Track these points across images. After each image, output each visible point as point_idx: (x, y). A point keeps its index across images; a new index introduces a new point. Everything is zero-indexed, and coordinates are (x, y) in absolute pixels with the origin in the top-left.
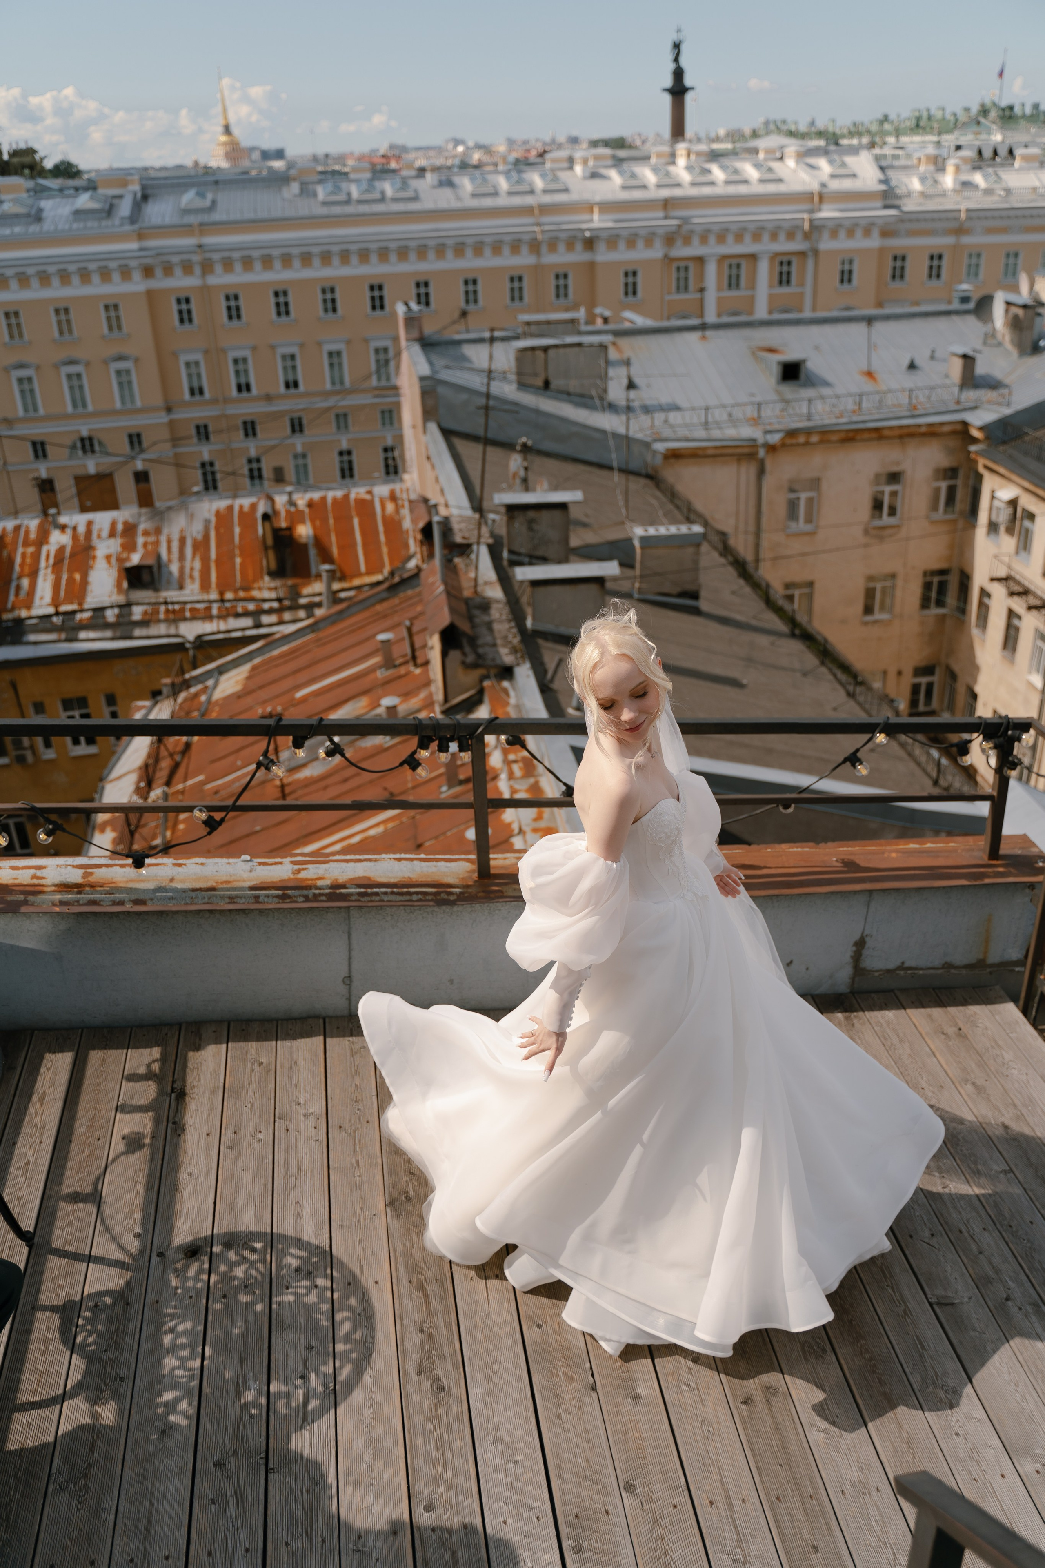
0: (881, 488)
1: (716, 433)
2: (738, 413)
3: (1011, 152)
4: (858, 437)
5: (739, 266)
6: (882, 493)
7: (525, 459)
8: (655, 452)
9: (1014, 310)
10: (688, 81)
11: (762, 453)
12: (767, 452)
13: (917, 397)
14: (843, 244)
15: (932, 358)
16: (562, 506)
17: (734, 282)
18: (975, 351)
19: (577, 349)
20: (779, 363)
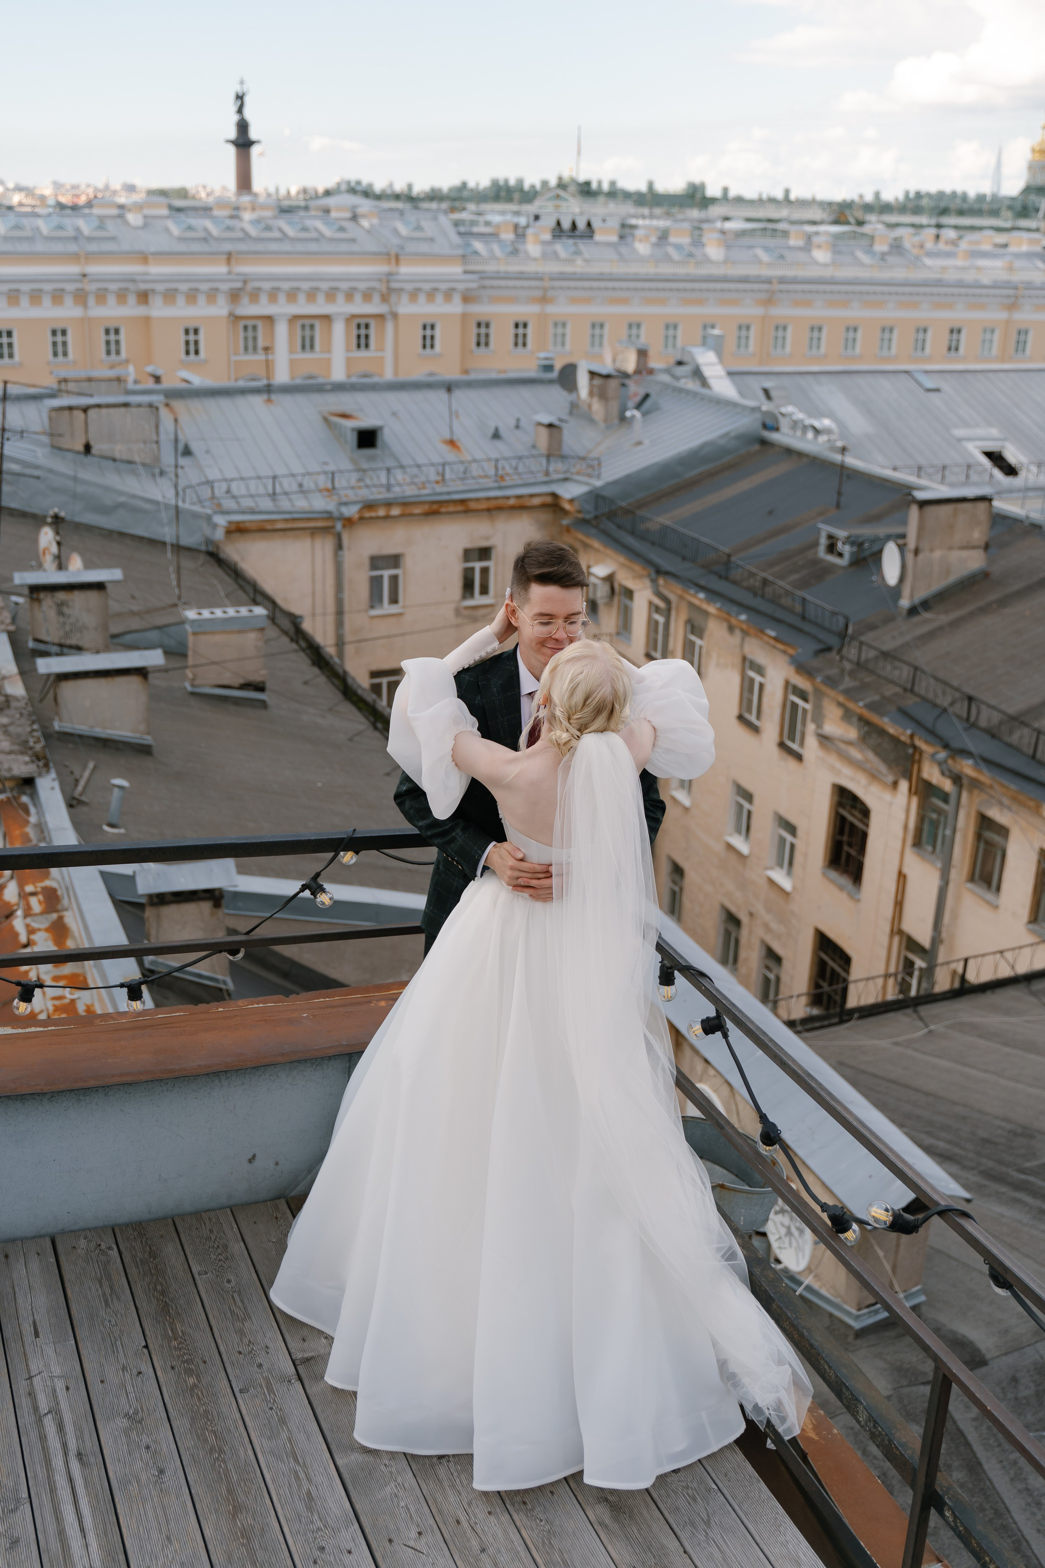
0: (470, 565)
1: (285, 504)
2: (308, 484)
3: (589, 224)
4: (443, 510)
5: (312, 327)
6: (472, 569)
7: (57, 533)
8: (215, 526)
9: (597, 381)
10: (253, 134)
11: (339, 526)
12: (344, 526)
13: (503, 468)
14: (423, 309)
15: (517, 427)
16: (99, 586)
17: (308, 344)
18: (561, 420)
19: (123, 410)
20: (353, 429)
